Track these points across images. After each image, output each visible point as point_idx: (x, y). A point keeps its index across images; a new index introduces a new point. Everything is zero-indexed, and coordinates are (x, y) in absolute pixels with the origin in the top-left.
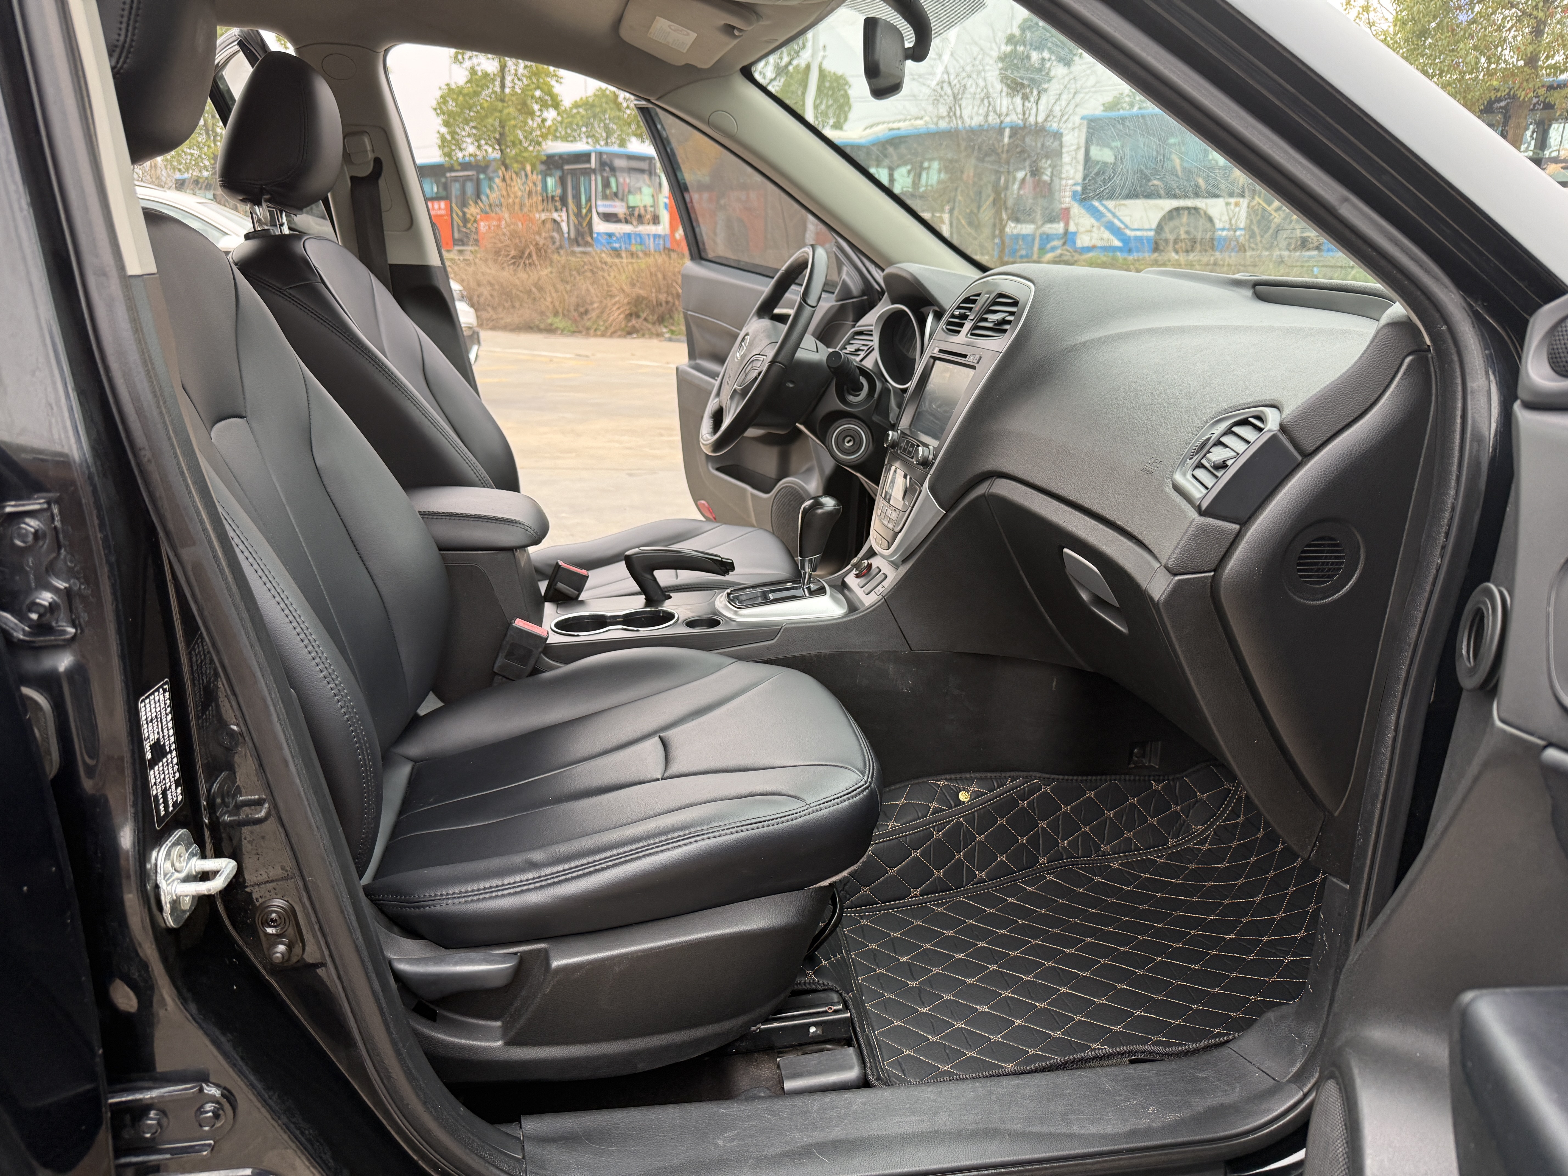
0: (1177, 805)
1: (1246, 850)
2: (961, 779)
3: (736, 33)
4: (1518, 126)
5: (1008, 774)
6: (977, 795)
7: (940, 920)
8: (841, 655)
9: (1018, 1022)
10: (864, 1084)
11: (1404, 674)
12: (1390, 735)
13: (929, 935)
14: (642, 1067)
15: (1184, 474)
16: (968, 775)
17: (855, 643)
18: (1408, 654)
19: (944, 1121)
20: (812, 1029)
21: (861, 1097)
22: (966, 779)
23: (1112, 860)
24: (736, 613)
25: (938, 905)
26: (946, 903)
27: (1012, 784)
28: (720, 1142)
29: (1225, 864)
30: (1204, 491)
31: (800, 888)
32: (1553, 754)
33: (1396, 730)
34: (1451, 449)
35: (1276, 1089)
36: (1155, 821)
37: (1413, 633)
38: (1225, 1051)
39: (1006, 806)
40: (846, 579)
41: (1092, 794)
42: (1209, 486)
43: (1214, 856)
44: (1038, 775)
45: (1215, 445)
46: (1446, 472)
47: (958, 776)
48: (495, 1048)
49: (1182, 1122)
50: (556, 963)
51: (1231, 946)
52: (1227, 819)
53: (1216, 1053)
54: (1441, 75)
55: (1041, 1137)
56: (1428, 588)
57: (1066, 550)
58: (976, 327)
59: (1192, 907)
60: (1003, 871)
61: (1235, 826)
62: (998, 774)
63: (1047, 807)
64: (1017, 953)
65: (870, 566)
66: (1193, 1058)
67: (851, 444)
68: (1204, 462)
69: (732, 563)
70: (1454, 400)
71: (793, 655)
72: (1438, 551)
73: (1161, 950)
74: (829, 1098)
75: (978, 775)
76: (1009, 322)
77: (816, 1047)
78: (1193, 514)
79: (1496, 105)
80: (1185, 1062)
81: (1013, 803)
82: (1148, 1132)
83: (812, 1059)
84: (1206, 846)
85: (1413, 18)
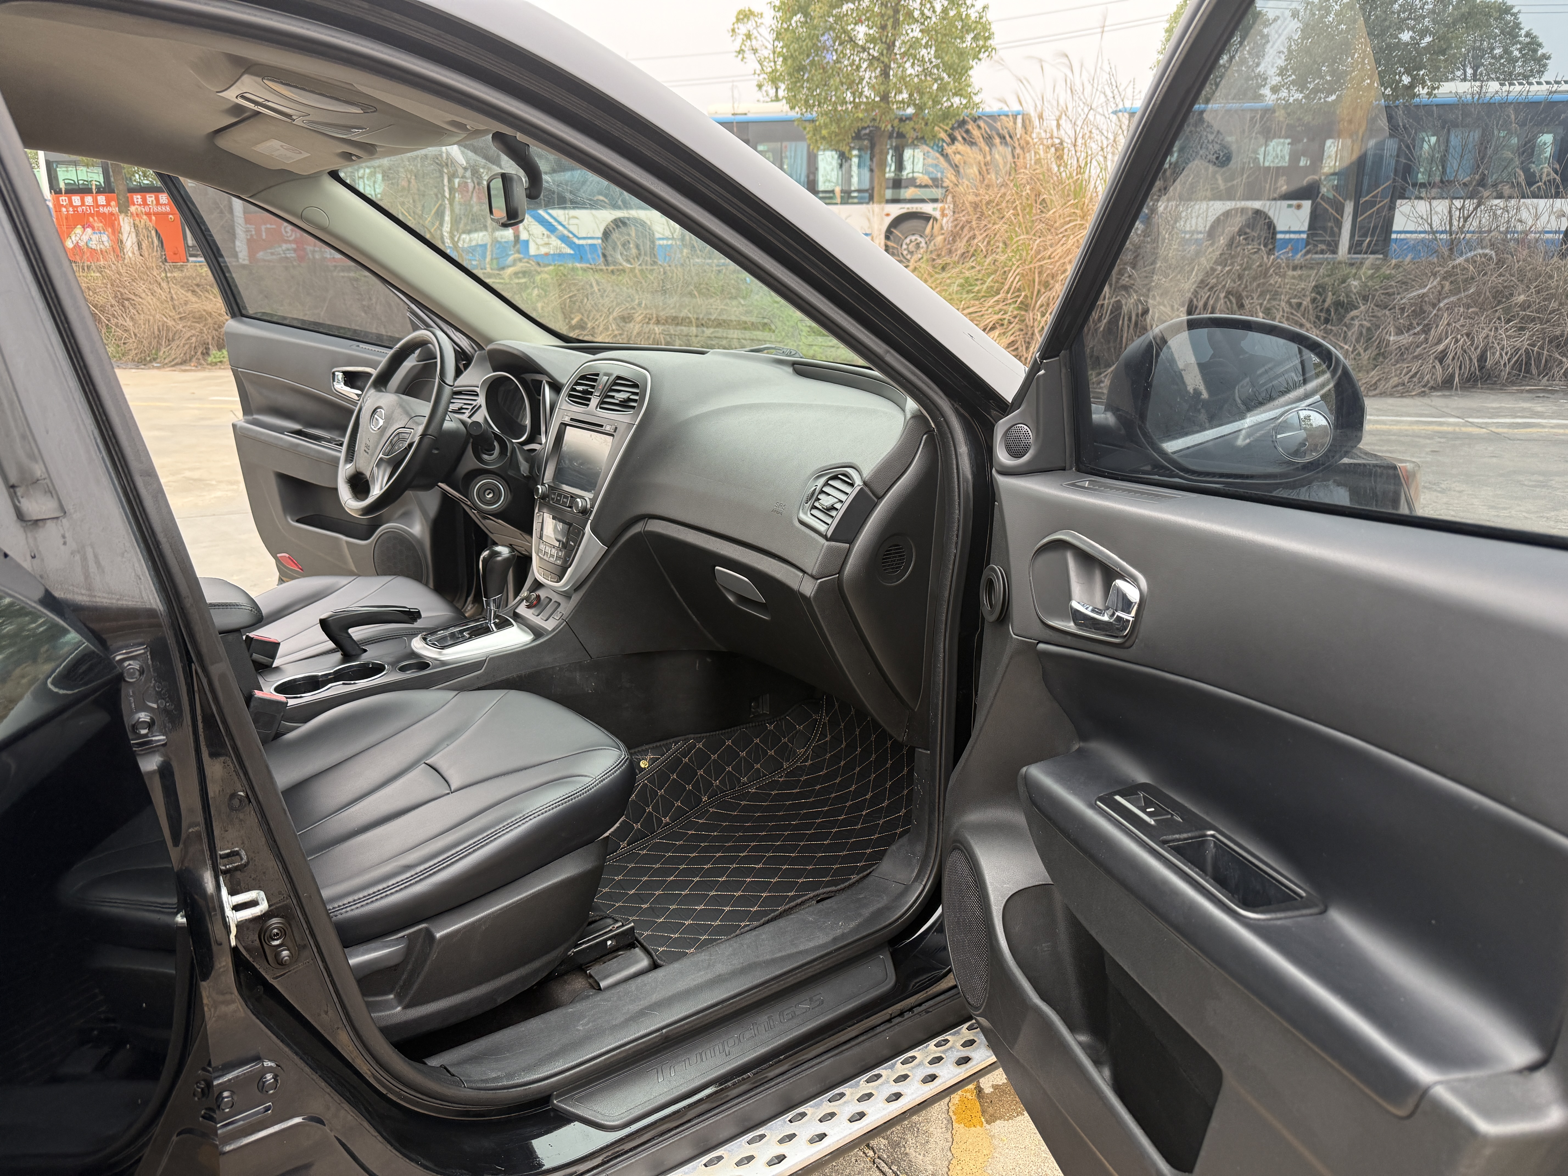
0: (785, 738)
1: (836, 758)
2: (639, 751)
3: (354, 158)
4: (881, 152)
5: (672, 740)
6: (653, 761)
7: (645, 859)
8: (538, 672)
9: (727, 909)
10: (655, 966)
11: (944, 619)
12: (941, 655)
13: (644, 872)
14: (501, 1000)
15: (806, 514)
16: (644, 748)
17: (548, 660)
18: (945, 607)
19: (721, 969)
20: (609, 943)
21: (659, 974)
22: (643, 750)
23: (750, 787)
24: (440, 653)
25: (641, 849)
26: (647, 846)
27: (676, 747)
28: (580, 1028)
29: (825, 771)
30: (826, 526)
31: (591, 841)
32: (1041, 646)
33: (944, 652)
34: (954, 487)
35: (907, 889)
36: (772, 752)
37: (946, 594)
38: (870, 878)
39: (674, 764)
40: (517, 611)
41: (729, 743)
42: (829, 522)
43: (815, 768)
44: (692, 736)
45: (820, 493)
46: (951, 500)
47: (636, 750)
48: (396, 1014)
49: (859, 926)
50: (438, 935)
51: (843, 823)
52: (819, 740)
53: (866, 881)
54: (819, 105)
55: (783, 959)
56: (951, 567)
57: (717, 568)
58: (602, 402)
59: (813, 805)
60: (681, 812)
61: (826, 743)
62: (665, 742)
63: (702, 759)
64: (709, 866)
65: (538, 597)
66: (854, 888)
67: (491, 496)
68: (817, 504)
69: (419, 612)
70: (951, 459)
71: (499, 679)
72: (953, 546)
73: (801, 837)
74: (639, 980)
75: (651, 746)
76: (635, 401)
77: (610, 956)
78: (823, 541)
79: (863, 132)
80: (849, 892)
81: (678, 761)
82: (843, 936)
83: (613, 964)
84: (809, 762)
85: (792, 55)
